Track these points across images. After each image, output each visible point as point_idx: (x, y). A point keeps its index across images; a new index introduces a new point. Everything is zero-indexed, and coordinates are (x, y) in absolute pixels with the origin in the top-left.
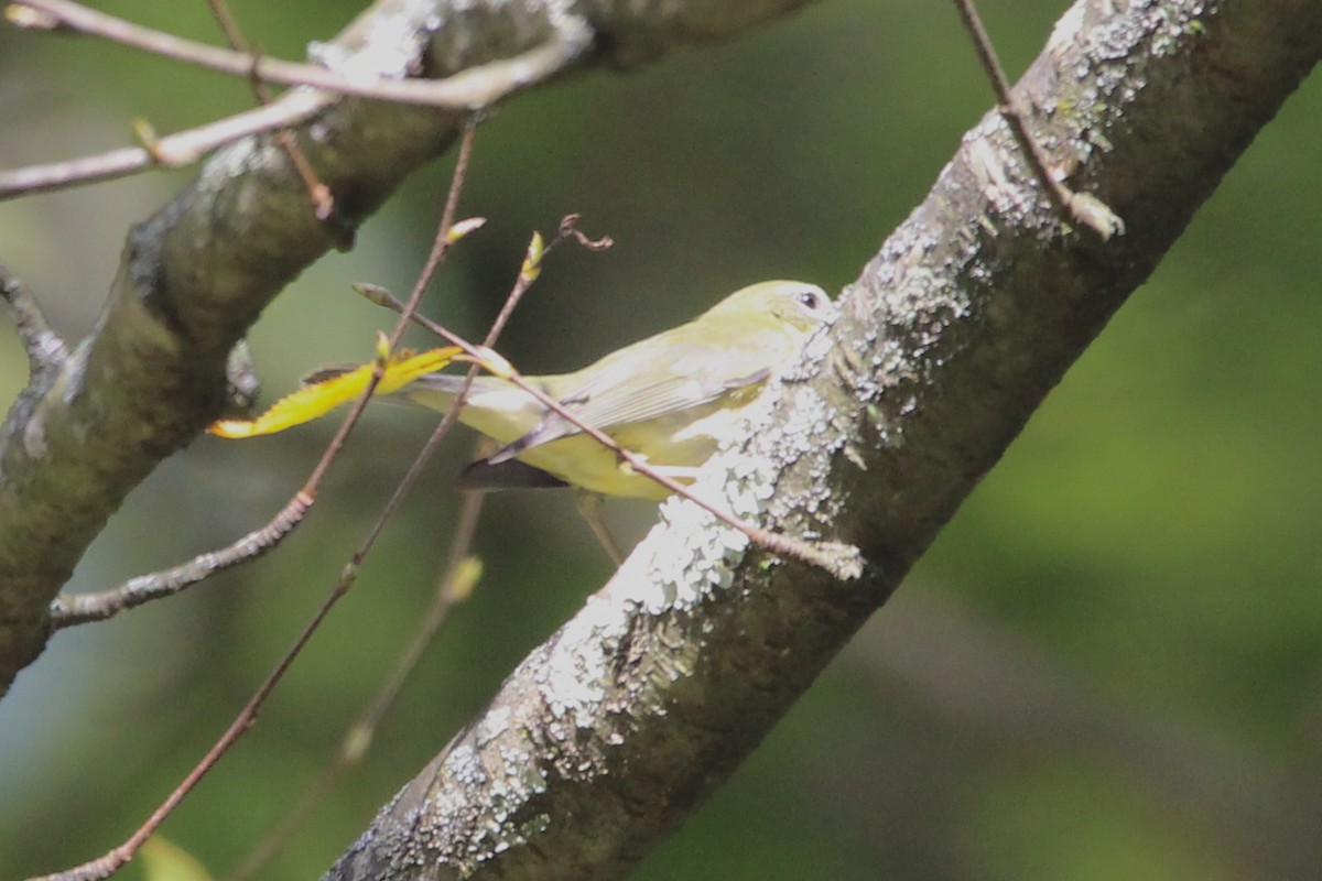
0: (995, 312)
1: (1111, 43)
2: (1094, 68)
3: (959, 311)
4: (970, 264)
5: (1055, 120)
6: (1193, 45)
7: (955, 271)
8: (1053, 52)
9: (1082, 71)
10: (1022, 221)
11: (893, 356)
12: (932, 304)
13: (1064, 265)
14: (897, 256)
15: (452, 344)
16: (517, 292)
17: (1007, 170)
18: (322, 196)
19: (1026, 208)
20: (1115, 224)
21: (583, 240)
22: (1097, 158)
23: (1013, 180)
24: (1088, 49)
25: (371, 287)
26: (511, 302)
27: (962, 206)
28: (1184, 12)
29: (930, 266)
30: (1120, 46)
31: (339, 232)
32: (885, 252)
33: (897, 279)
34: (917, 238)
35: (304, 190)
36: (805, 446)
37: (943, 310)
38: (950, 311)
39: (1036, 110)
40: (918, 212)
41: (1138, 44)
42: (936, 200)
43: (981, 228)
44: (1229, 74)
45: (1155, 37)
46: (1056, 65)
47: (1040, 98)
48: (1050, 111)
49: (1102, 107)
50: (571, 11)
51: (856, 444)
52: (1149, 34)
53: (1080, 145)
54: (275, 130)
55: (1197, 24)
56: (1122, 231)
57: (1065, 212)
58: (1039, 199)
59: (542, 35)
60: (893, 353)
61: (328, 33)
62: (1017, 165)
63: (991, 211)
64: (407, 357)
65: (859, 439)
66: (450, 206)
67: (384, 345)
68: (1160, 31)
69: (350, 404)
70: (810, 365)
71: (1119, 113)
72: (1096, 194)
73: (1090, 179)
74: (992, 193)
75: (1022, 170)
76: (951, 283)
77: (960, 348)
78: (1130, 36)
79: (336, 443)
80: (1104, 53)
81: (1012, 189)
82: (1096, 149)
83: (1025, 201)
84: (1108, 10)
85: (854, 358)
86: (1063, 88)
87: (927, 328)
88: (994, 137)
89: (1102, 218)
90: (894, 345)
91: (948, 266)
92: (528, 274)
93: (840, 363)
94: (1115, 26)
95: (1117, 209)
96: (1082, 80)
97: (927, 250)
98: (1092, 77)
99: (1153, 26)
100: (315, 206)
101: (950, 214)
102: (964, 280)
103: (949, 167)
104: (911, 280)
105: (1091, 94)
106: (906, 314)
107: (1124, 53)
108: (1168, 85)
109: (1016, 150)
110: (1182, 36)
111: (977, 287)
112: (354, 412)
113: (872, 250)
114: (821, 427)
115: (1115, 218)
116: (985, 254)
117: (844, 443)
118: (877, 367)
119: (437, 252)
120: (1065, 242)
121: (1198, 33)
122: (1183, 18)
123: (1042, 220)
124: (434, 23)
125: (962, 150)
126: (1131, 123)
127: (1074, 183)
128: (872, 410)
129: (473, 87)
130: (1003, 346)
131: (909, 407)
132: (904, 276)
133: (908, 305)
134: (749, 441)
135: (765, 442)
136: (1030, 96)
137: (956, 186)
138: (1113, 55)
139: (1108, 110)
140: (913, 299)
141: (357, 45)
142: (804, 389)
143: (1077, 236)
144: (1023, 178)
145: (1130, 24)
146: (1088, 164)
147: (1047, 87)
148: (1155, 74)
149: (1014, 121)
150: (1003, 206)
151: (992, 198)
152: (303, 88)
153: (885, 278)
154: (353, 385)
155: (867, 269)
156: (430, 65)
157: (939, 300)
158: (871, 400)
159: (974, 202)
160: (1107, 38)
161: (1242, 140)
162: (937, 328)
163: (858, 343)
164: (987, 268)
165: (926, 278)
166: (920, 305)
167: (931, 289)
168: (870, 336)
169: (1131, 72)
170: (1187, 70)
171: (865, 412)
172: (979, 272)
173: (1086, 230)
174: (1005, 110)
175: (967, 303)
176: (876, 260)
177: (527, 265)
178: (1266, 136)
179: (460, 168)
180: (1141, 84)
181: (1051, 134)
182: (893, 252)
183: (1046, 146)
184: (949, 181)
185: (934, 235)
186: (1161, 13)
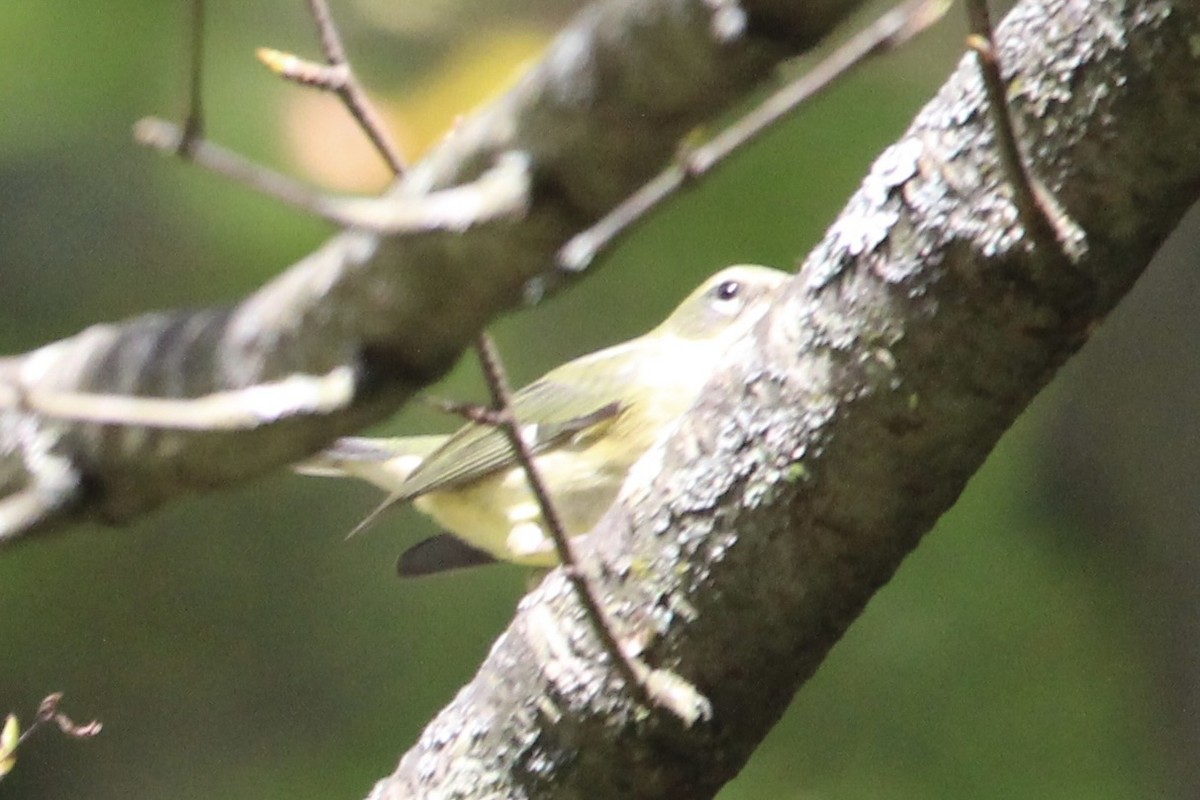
1: (697, 491)
2: (677, 520)
4: (528, 755)
5: (629, 580)
6: (793, 494)
7: (509, 765)
8: (626, 501)
9: (662, 524)
10: (590, 703)
13: (638, 756)
14: (440, 746)
17: (572, 643)
19: (594, 688)
20: (699, 707)
21: (65, 724)
22: (679, 629)
23: (579, 654)
24: (667, 499)
27: (518, 687)
28: (783, 455)
29: (478, 757)
30: (705, 496)
32: (427, 739)
33: (440, 773)
34: (464, 723)
39: (606, 572)
40: (465, 693)
41: (728, 491)
42: (487, 677)
43: (540, 712)
44: (837, 529)
45: (749, 484)
46: (631, 517)
47: (610, 557)
48: (622, 572)
49: (685, 567)
50: (55, 450)
52: (741, 481)
53: (659, 611)
55: (798, 469)
56: (708, 716)
57: (640, 693)
58: (609, 679)
59: (18, 481)
62: (584, 635)
63: (553, 691)
68: (754, 477)
71: (705, 575)
72: (679, 671)
73: (670, 654)
74: (553, 671)
75: (591, 644)
76: (504, 777)
78: (718, 482)
80: (686, 504)
81: (578, 665)
82: (677, 619)
83: (593, 679)
84: (692, 452)
86: (637, 546)
88: (556, 604)
89: (685, 700)
91: (501, 758)
94: (701, 470)
95: (703, 687)
96: (662, 534)
97: (476, 738)
98: (673, 531)
99: (745, 472)
101: (504, 694)
102: (520, 775)
104: (456, 775)
105: (672, 551)
107: (710, 504)
108: (765, 540)
109: (584, 618)
110: (780, 483)
111: (535, 783)
113: (411, 738)
115: (700, 700)
116: (546, 743)
120: (640, 731)
121: (799, 480)
122: (781, 461)
123: (613, 702)
125: (518, 619)
126: (718, 587)
127: (653, 656)
132: (448, 769)
136: (598, 554)
137: (511, 662)
138: (698, 506)
139: (691, 570)
143: (655, 722)
144: (590, 653)
145: (718, 469)
146: (667, 635)
147: (619, 544)
148: (750, 527)
149: (580, 584)
150: (566, 686)
151: (552, 677)
153: (427, 772)
155: (405, 759)
159: (533, 680)
160: (690, 485)
161: (853, 605)
164: (548, 759)
165: (474, 771)
167: (481, 786)
169: (719, 526)
170: (786, 522)
172: (538, 765)
173: (664, 714)
174: (569, 570)
176: (415, 750)
178: (879, 603)
180: (731, 540)
181: (625, 600)
182: (435, 740)
183: (618, 614)
184: (502, 656)
185: (483, 720)
186: (755, 455)
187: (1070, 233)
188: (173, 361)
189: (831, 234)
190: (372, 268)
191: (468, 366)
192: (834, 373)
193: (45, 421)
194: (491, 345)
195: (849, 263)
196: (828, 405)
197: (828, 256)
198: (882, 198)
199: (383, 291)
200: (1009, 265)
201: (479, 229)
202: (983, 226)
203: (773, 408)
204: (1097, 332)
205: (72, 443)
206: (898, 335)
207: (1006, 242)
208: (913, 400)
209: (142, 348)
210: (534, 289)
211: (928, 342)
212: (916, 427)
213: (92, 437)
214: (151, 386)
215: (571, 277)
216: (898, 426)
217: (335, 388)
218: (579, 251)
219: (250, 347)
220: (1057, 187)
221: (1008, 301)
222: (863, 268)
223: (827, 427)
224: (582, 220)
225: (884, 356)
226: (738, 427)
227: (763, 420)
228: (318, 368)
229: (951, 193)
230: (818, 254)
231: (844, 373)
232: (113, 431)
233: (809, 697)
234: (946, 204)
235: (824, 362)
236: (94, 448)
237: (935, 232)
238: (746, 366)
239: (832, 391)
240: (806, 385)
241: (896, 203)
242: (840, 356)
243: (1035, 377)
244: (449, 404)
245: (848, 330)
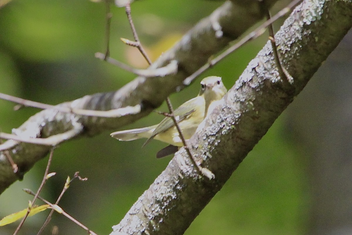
0: (183, 197)
1: (212, 131)
2: (208, 137)
3: (173, 197)
4: (176, 186)
5: (198, 150)
6: (232, 131)
7: (173, 187)
8: (197, 133)
9: (205, 138)
10: (189, 175)
11: (157, 208)
12: (167, 195)
13: (199, 186)
14: (158, 183)
15: (47, 204)
16: (63, 191)
17: (186, 162)
18: (15, 167)
19: (190, 172)
20: (212, 176)
21: (80, 178)
22: (208, 159)
23: (187, 164)
24: (206, 132)
25: (27, 190)
26: (62, 194)
27: (174, 171)
28: (230, 123)
29: (166, 186)
30: (214, 131)
31: (20, 176)
32: (155, 182)
33: (158, 189)
34: (163, 179)
35: (11, 165)
36: (135, 230)
37: (169, 197)
38: (172, 197)
39: (193, 147)
40: (163, 172)
41: (218, 131)
42: (168, 169)
43: (179, 176)
44: (241, 139)
45: (223, 130)
46: (198, 136)
47: (194, 144)
48: (196, 148)
49: (210, 147)
50: (78, 121)
51: (147, 230)
52: (221, 129)
53: (204, 156)
54: (4, 151)
55: (233, 126)
56: (214, 178)
57: (200, 173)
58: (193, 169)
59: (70, 128)
60: (157, 207)
61: (17, 127)
62: (188, 161)
63: (182, 172)
64: (36, 207)
65: (148, 229)
66: (47, 170)
67: (30, 204)
68: (224, 128)
69: (22, 219)
70: (136, 210)
71: (214, 148)
72: (208, 168)
73: (206, 164)
74: (182, 168)
76: (172, 190)
77: (174, 206)
78: (216, 129)
79: (18, 228)
80: (210, 133)
81: (187, 166)
82: (208, 157)
83: (190, 170)
84: (211, 123)
85: (147, 209)
86: (200, 142)
87: (166, 201)
88: (182, 154)
89: (210, 175)
90: (158, 205)
91: (171, 186)
92: (66, 187)
93: (144, 210)
94: (213, 126)
95: (213, 172)
96: (204, 140)
97: (166, 182)
98: (207, 139)
99: (222, 127)
100: (14, 169)
101: (172, 173)
102: (175, 189)
103: (171, 161)
104: (162, 189)
105: (207, 143)
106: (160, 198)
107: (215, 133)
108: (226, 141)
109: (188, 157)
110: (229, 129)
111: (178, 191)
112: (23, 221)
113: (152, 182)
114: (139, 226)
115: (213, 174)
116: (180, 183)
117: (145, 230)
118: (153, 211)
119: (44, 181)
120: (200, 181)
121: (233, 129)
122: (230, 125)
123: (194, 175)
124: (43, 124)
125: (175, 157)
126: (217, 151)
127: (202, 165)
128: (152, 221)
129: (53, 140)
130: (184, 206)
131: (161, 221)
132: (160, 188)
133: (161, 195)
134: (121, 229)
135: (125, 229)
136: (191, 144)
137: (173, 166)
138: (212, 134)
139: (211, 147)
140: (162, 194)
141: (24, 130)
142: (135, 216)
143: (203, 179)
144: (189, 164)
145: (216, 126)
146: (206, 161)
147: (196, 142)
148: (223, 139)
149: (188, 150)
150: (185, 171)
151: (182, 169)
152: (11, 140)
153: (155, 189)
154: (22, 214)
155: (151, 186)
156: (42, 135)
157: (169, 194)
158: (152, 219)
159: (177, 170)
160: (211, 130)
161: (245, 155)
162: (168, 201)
163: (148, 205)
164: (180, 186)
165: (165, 189)
166: (164, 195)
167: (167, 192)
168: (151, 203)
169: (217, 138)
170: (231, 137)
171: (150, 222)
172: (178, 187)
173: (205, 177)
174: (185, 147)
175: (175, 195)
176: (153, 184)
177: (66, 184)
178: (250, 154)
179: (49, 160)
180: (219, 141)
181: (197, 153)
182: (157, 182)
183: (196, 156)
184: (171, 165)
185: (167, 178)
186: (224, 123)
187: (290, 78)
188: (103, 103)
189: (240, 78)
190: (144, 84)
191: (165, 104)
192: (241, 107)
193: (76, 115)
194: (169, 100)
195: (244, 84)
196: (239, 113)
197: (239, 82)
198: (251, 70)
199: (146, 89)
200: (277, 85)
201: (166, 76)
202: (272, 76)
203: (228, 114)
204: (295, 98)
205: (81, 120)
206: (254, 99)
207: (277, 80)
208: (257, 112)
209: (96, 100)
210: (178, 89)
211: (260, 101)
212: (258, 118)
213: (86, 119)
214: (98, 108)
215: (186, 86)
216: (254, 118)
217: (136, 109)
218: (188, 81)
219: (119, 100)
220: (287, 68)
221: (277, 92)
222: (247, 85)
223: (239, 118)
224: (188, 75)
225: (251, 103)
226: (221, 117)
227: (226, 116)
228: (133, 105)
229: (265, 69)
230: (237, 82)
231: (243, 107)
232: (90, 117)
233: (235, 174)
234: (264, 72)
235: (239, 104)
236: (86, 121)
237: (262, 77)
238: (222, 105)
239: (240, 110)
240: (235, 109)
241: (254, 71)
242: (242, 103)
243: (283, 107)
244: (160, 112)
245: (244, 98)
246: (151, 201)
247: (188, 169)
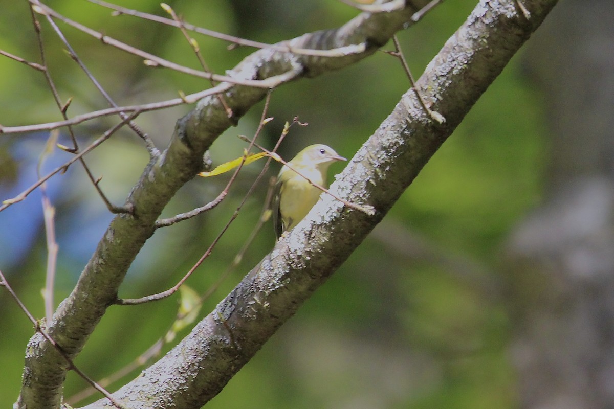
0: (410, 143)
1: (442, 71)
2: (438, 77)
3: (401, 143)
4: (404, 130)
5: (427, 92)
6: (464, 71)
7: (400, 132)
8: (426, 73)
9: (435, 78)
10: (418, 119)
11: (383, 155)
12: (394, 141)
13: (429, 130)
14: (384, 128)
15: (265, 152)
16: (282, 138)
17: (414, 105)
18: (230, 112)
19: (419, 115)
20: (443, 120)
21: (300, 123)
22: (438, 102)
23: (416, 108)
24: (436, 72)
25: (242, 136)
26: (280, 140)
27: (402, 115)
28: (462, 63)
29: (393, 131)
30: (444, 71)
31: (234, 121)
32: (381, 127)
33: (384, 135)
34: (390, 123)
35: (225, 110)
36: (359, 179)
37: (397, 143)
38: (399, 143)
39: (422, 89)
40: (390, 116)
41: (449, 71)
42: (395, 113)
43: (407, 120)
44: (473, 79)
45: (454, 69)
46: (428, 76)
47: (423, 86)
48: (425, 89)
49: (440, 88)
50: (297, 62)
51: (373, 179)
52: (452, 68)
53: (434, 98)
54: (217, 94)
55: (465, 66)
56: (445, 122)
57: (429, 117)
58: (422, 113)
59: (289, 69)
60: (383, 154)
61: (231, 68)
62: (417, 103)
63: (410, 116)
64: (252, 155)
65: (374, 177)
66: (264, 114)
67: (246, 152)
68: (455, 67)
69: (236, 168)
70: (361, 157)
71: (444, 90)
72: (438, 111)
73: (436, 107)
74: (410, 111)
75: (418, 105)
76: (399, 135)
77: (401, 153)
78: (447, 69)
79: (233, 178)
80: (440, 74)
81: (415, 110)
82: (438, 99)
83: (419, 113)
84: (441, 62)
85: (373, 156)
86: (429, 83)
87: (392, 147)
88: (411, 96)
89: (440, 118)
90: (384, 152)
91: (398, 131)
92: (284, 133)
93: (369, 157)
94: (443, 66)
95: (444, 116)
96: (434, 81)
97: (393, 126)
98: (437, 80)
99: (453, 66)
100: (227, 114)
101: (399, 117)
102: (402, 135)
103: (398, 104)
104: (388, 134)
105: (437, 84)
106: (387, 144)
107: (446, 74)
108: (458, 82)
109: (416, 100)
110: (461, 69)
111: (406, 137)
112: (238, 170)
113: (377, 126)
114: (364, 174)
115: (443, 118)
116: (409, 127)
117: (370, 178)
118: (379, 158)
119: (260, 127)
120: (430, 125)
121: (466, 68)
122: (461, 64)
123: (423, 118)
124: (260, 65)
125: (402, 99)
126: (447, 92)
127: (432, 108)
128: (377, 169)
129: (270, 82)
130: (413, 152)
131: (387, 169)
132: (386, 133)
133: (387, 141)
134: (344, 178)
135: (349, 178)
136: (420, 85)
137: (400, 109)
138: (443, 74)
140: (389, 140)
141: (239, 71)
142: (359, 164)
143: (433, 123)
144: (418, 107)
145: (447, 66)
146: (436, 103)
147: (425, 83)
148: (454, 79)
149: (416, 91)
150: (413, 115)
151: (410, 113)
152: (223, 83)
153: (381, 134)
154: (238, 162)
155: (376, 131)
156: (259, 77)
157: (396, 140)
158: (377, 167)
159: (405, 114)
160: (441, 69)
161: (478, 96)
162: (395, 147)
163: (374, 152)
164: (409, 131)
165: (392, 134)
166: (390, 141)
167: (393, 137)
168: (377, 150)
169: (447, 79)
170: (462, 78)
171: (376, 170)
172: (406, 132)
173: (435, 121)
174: (414, 89)
175: (403, 141)
176: (378, 129)
177: (284, 130)
178: (484, 96)
179: (266, 104)
180: (450, 82)
181: (426, 95)
183: (425, 99)
184: (398, 108)
185: (394, 122)
186: (455, 63)
187: (527, 13)
188: (324, 41)
189: (472, 13)
190: (369, 20)
191: (391, 43)
192: (473, 44)
193: (295, 55)
194: (396, 38)
195: (477, 19)
196: (472, 52)
197: (472, 18)
198: (484, 5)
199: (372, 26)
200: (513, 21)
201: (393, 11)
202: (506, 11)
203: (459, 52)
204: (533, 35)
205: (301, 60)
206: (488, 36)
207: (512, 15)
208: (491, 50)
209: (317, 38)
210: (406, 25)
211: (494, 37)
212: (492, 56)
213: (306, 59)
214: (319, 47)
215: (415, 22)
216: (488, 56)
217: (361, 47)
218: (416, 17)
219: (342, 38)
220: (524, 2)
221: (513, 28)
222: (480, 20)
223: (472, 56)
224: (416, 9)
225: (485, 40)
226: (452, 56)
227: (457, 55)
228: (357, 43)
229: (500, 4)
230: (469, 18)
231: (475, 44)
232: (311, 57)
233: (468, 117)
234: (499, 6)
235: (471, 42)
236: (306, 61)
237: (496, 12)
238: (454, 42)
239: (473, 48)
240: (467, 47)
241: (487, 6)
242: (475, 40)
243: (519, 45)
244: (386, 51)
245: (476, 35)
246: (377, 147)
247: (416, 113)
